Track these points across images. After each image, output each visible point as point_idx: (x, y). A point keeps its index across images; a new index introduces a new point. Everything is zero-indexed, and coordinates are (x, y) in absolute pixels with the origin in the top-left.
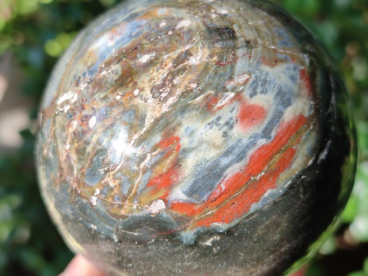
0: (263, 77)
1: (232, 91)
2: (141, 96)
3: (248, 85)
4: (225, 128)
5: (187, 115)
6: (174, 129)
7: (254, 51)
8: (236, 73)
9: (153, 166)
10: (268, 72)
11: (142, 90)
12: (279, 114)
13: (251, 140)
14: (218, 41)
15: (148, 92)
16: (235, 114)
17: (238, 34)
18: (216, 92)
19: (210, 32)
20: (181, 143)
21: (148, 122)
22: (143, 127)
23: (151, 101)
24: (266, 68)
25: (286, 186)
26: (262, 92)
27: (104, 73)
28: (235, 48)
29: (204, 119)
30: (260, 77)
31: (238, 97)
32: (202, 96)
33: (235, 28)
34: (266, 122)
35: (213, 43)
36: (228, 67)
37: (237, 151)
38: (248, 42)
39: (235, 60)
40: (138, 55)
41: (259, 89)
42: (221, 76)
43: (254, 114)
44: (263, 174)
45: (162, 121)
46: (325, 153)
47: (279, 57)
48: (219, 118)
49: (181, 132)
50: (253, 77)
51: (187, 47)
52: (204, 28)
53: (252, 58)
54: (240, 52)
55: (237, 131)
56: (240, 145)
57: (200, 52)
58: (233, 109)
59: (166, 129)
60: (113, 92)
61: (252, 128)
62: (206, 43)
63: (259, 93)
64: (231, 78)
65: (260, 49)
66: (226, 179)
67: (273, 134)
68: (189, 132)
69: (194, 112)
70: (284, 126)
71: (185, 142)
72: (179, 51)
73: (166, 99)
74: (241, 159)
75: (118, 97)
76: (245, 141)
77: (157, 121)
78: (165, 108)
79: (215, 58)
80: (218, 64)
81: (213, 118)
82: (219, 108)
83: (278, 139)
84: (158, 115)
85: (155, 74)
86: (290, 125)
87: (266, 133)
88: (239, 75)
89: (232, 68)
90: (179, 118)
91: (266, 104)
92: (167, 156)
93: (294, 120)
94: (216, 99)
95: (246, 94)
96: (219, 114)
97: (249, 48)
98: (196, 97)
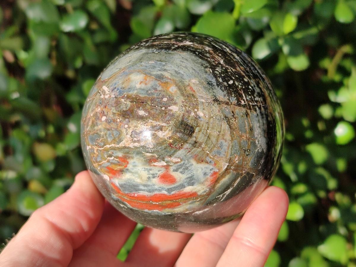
0: (187, 166)
1: (166, 162)
2: (127, 130)
3: (176, 165)
4: (151, 176)
5: (138, 157)
6: (129, 158)
7: (195, 149)
8: (175, 155)
9: (112, 163)
10: (192, 164)
11: (129, 127)
12: (182, 186)
13: (160, 188)
14: (180, 132)
15: (131, 131)
16: (160, 173)
17: (194, 135)
18: (158, 157)
19: (182, 124)
20: (128, 166)
21: (121, 145)
22: (118, 144)
23: (129, 136)
24: (193, 162)
25: (167, 213)
26: (181, 172)
27: (123, 100)
28: (186, 142)
29: (144, 165)
30: (186, 164)
31: (167, 167)
32: (151, 154)
33: (197, 130)
34: (173, 186)
35: (177, 132)
36: (174, 149)
37: (150, 188)
38: (196, 142)
39: (180, 148)
40: (141, 108)
41: (181, 170)
42: (167, 151)
43: (169, 179)
44: (157, 203)
45: (127, 150)
46: (201, 212)
47: (207, 159)
48: (150, 170)
49: (131, 161)
50: (182, 163)
51: (164, 124)
52: (180, 119)
53: (190, 153)
54: (186, 146)
55: (155, 181)
56: (153, 187)
57: (167, 132)
58: (160, 171)
59: (126, 155)
60: (119, 115)
61: (164, 184)
62: (174, 129)
63: (179, 172)
64: (170, 156)
65: (199, 149)
66: (139, 194)
67: (173, 193)
68: (134, 164)
69: (142, 158)
70: (181, 192)
71: (130, 167)
72: (158, 123)
73: (135, 142)
74: (150, 192)
75: (118, 120)
76: (156, 187)
77: (125, 147)
78: (131, 145)
79: (171, 141)
80: (170, 144)
81: (148, 167)
82: (154, 165)
83: (174, 196)
84: (127, 146)
85: (139, 125)
86: (185, 194)
87: (169, 190)
88: (176, 157)
89: (175, 151)
90: (134, 155)
91: (179, 179)
92: (120, 165)
93: (189, 193)
94: (156, 160)
95: (171, 169)
96: (152, 167)
97: (193, 146)
98: (148, 152)
